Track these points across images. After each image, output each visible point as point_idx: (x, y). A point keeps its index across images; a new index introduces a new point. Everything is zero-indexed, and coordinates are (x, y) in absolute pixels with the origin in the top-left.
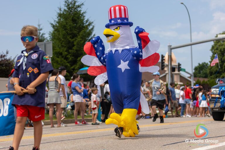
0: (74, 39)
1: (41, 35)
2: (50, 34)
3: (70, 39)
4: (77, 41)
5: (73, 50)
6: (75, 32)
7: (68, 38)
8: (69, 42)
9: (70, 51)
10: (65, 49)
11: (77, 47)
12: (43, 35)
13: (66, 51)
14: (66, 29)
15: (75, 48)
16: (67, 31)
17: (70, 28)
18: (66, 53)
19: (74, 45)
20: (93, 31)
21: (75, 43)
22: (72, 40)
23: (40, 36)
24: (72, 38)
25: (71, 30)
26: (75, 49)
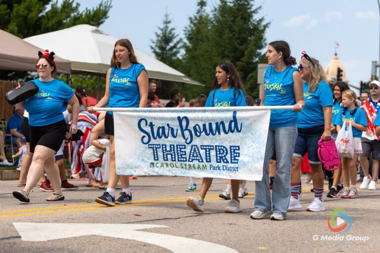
0: (244, 47)
1: (169, 29)
2: (185, 31)
3: (238, 46)
4: (249, 49)
5: (243, 62)
6: (243, 35)
7: (236, 44)
8: (236, 50)
9: (238, 63)
11: (248, 58)
12: (173, 31)
14: (232, 31)
15: (244, 59)
16: (234, 33)
17: (240, 30)
19: (243, 55)
20: (263, 33)
21: (246, 53)
22: (241, 47)
23: (168, 32)
24: (241, 44)
25: (239, 33)
26: (245, 61)
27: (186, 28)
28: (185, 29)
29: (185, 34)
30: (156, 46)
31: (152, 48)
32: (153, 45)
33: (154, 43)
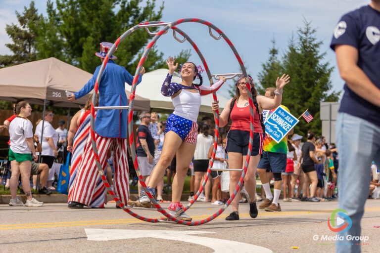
0: (311, 89)
3: (306, 89)
4: (315, 91)
5: (310, 102)
6: (311, 79)
7: (304, 86)
8: (304, 92)
9: (306, 104)
10: (298, 101)
11: (315, 99)
13: (298, 104)
14: (300, 75)
15: (312, 100)
16: (302, 77)
17: (307, 74)
18: (299, 106)
19: (310, 96)
21: (313, 94)
22: (308, 90)
24: (308, 86)
25: (307, 77)
26: (312, 101)
27: (260, 73)
28: (259, 75)
29: (259, 79)
30: (234, 90)
31: (230, 92)
32: (231, 90)
33: (231, 87)
